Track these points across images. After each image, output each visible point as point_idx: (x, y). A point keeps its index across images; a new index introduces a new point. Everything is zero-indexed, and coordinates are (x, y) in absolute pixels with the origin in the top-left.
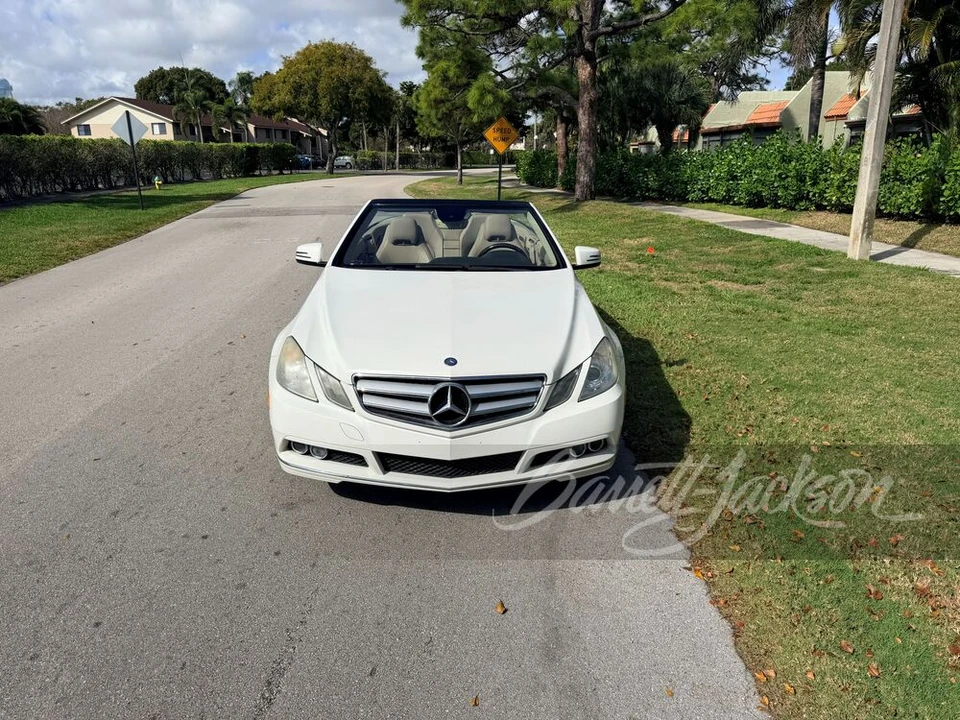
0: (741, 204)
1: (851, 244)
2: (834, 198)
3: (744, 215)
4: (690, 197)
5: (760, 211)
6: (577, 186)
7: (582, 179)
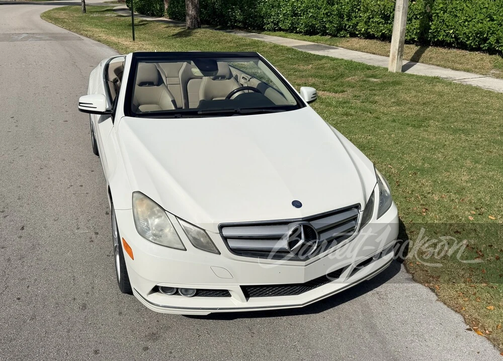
0: (301, 32)
1: (390, 62)
2: (363, 30)
3: (304, 40)
4: (266, 27)
5: (314, 37)
6: (188, 18)
7: (190, 12)
